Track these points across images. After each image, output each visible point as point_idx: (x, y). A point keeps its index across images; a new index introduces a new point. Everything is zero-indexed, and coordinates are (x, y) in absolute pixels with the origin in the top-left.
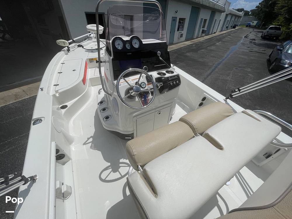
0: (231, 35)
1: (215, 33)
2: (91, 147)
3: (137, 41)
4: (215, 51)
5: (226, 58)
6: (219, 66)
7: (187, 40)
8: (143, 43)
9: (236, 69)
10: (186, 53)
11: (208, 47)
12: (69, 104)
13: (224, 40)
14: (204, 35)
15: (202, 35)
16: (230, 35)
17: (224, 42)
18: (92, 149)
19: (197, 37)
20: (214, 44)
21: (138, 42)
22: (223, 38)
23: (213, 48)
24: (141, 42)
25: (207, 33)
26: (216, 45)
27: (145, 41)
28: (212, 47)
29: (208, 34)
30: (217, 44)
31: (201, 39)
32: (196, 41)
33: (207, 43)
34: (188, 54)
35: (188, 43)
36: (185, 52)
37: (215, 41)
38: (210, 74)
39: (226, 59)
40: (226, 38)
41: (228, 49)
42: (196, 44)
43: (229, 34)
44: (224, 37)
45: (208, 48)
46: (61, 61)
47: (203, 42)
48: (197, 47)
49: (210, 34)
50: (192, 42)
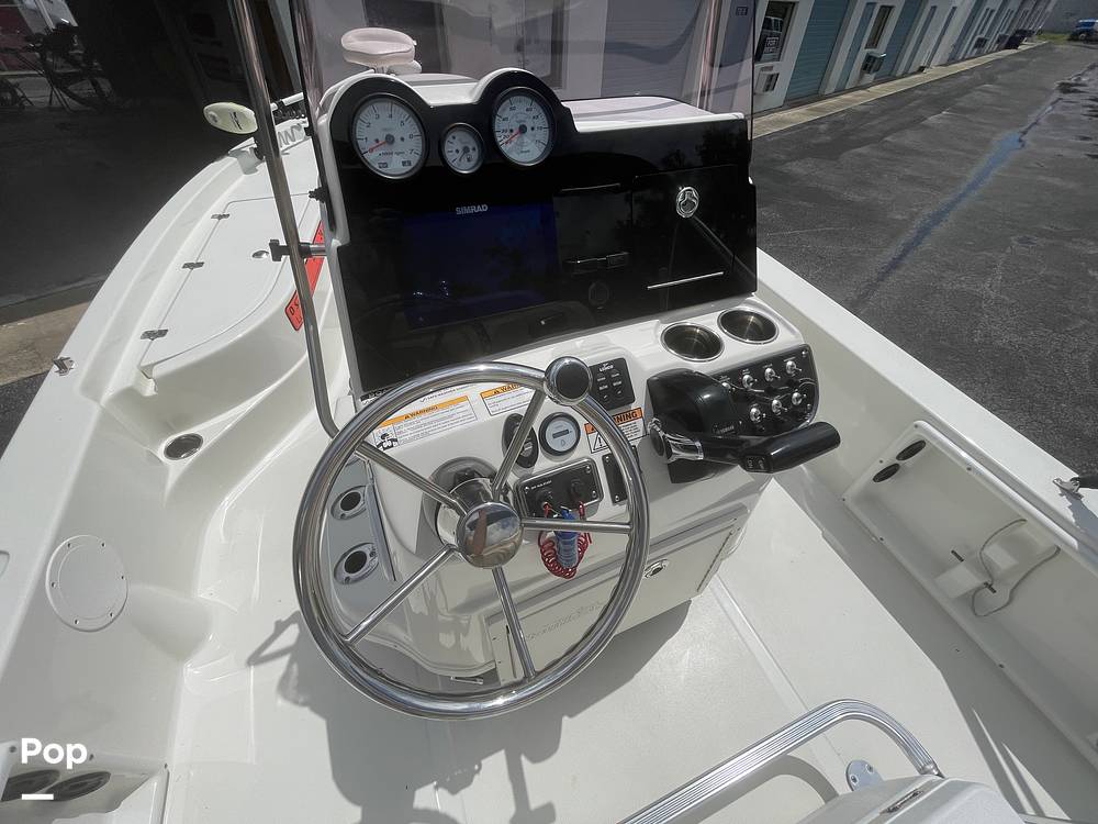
0: (999, 77)
1: (921, 69)
2: (283, 685)
3: (537, 110)
4: (919, 153)
5: (973, 186)
6: (939, 230)
7: (792, 102)
8: (581, 126)
9: (1025, 241)
10: (785, 162)
11: (887, 133)
12: (210, 429)
13: (963, 102)
14: (869, 78)
15: (861, 76)
16: (991, 80)
17: (963, 110)
18: (285, 697)
19: (840, 91)
20: (916, 123)
21: (542, 121)
22: (959, 96)
23: (910, 138)
24: (560, 121)
25: (884, 69)
26: (923, 126)
27: (594, 116)
28: (908, 132)
29: (891, 77)
30: (932, 119)
31: (857, 99)
32: (831, 105)
33: (885, 118)
34: (797, 168)
35: (798, 116)
36: (783, 157)
37: (919, 106)
38: (895, 264)
39: (975, 193)
40: (976, 95)
41: (985, 143)
42: (835, 122)
43: (987, 75)
44: (965, 90)
45: (888, 139)
46: (216, 208)
47: (865, 113)
48: (838, 138)
49: (899, 73)
50: (817, 109)
